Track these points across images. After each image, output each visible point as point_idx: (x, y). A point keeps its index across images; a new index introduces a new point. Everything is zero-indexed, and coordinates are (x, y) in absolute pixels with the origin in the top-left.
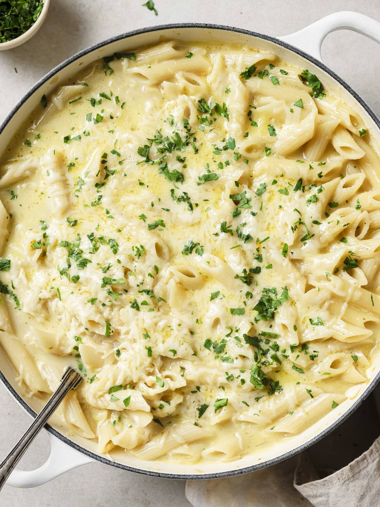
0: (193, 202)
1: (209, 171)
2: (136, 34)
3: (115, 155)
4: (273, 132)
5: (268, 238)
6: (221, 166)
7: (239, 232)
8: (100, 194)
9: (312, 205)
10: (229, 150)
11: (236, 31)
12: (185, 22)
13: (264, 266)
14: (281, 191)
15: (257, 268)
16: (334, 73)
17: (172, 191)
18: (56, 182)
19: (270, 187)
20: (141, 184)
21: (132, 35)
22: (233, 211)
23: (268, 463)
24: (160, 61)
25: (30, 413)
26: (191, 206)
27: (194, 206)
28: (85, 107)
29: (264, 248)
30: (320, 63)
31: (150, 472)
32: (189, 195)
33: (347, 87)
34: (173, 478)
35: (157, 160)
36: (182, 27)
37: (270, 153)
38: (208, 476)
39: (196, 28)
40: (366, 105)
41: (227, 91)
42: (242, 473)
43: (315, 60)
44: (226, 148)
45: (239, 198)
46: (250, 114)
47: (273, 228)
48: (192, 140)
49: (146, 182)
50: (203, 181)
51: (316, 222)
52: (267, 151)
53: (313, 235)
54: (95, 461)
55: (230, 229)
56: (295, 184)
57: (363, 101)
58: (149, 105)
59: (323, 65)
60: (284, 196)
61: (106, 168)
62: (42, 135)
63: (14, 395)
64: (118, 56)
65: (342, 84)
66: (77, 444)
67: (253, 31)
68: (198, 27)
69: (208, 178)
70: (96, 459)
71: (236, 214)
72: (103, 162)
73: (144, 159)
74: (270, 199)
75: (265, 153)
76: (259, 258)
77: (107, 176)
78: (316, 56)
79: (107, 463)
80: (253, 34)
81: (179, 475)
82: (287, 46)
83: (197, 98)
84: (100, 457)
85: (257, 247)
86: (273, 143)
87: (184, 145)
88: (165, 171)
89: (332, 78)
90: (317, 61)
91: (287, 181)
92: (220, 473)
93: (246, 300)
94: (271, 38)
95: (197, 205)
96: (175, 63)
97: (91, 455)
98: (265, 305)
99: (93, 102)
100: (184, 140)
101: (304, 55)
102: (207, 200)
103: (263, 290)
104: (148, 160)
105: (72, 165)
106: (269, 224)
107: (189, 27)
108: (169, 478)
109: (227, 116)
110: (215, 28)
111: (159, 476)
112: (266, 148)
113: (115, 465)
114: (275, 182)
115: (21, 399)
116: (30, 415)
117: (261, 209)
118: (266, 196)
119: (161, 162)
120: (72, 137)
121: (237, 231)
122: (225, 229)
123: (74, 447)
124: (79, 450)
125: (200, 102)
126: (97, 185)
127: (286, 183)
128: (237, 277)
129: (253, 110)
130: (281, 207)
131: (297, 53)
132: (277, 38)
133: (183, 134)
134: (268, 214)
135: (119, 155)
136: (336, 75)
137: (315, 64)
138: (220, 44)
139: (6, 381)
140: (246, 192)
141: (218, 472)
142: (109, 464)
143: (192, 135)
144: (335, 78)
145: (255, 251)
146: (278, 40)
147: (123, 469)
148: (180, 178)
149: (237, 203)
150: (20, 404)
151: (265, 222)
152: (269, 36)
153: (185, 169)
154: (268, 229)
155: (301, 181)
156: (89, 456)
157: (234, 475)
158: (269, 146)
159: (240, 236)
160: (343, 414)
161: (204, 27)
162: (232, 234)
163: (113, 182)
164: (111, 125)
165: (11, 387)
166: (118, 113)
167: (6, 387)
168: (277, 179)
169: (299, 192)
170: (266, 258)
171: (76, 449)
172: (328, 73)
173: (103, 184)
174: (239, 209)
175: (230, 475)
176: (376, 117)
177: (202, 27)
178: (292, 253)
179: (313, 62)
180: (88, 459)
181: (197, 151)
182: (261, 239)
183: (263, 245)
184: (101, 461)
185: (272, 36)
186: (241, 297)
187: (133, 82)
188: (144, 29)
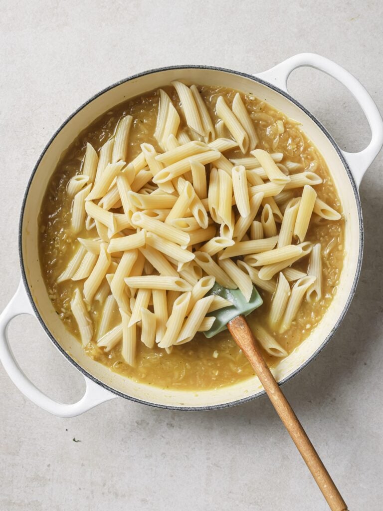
2: (146, 74)
11: (222, 70)
12: (183, 65)
16: (297, 102)
21: (144, 75)
23: (248, 399)
25: (71, 361)
30: (286, 94)
31: (160, 405)
33: (307, 112)
34: (177, 410)
36: (181, 68)
38: (203, 409)
39: (192, 69)
40: (321, 126)
42: (228, 406)
43: (282, 91)
54: (118, 397)
57: (319, 123)
59: (288, 95)
63: (59, 348)
65: (303, 110)
66: (106, 384)
67: (235, 70)
68: (193, 68)
70: (120, 396)
78: (284, 89)
79: (128, 399)
80: (235, 72)
81: (182, 408)
82: (260, 81)
84: (123, 394)
89: (296, 105)
90: (284, 92)
92: (213, 406)
94: (248, 75)
97: (116, 392)
101: (274, 88)
107: (186, 68)
108: (174, 410)
110: (205, 68)
111: (167, 408)
113: (134, 400)
115: (64, 351)
116: (70, 363)
123: (103, 387)
124: (107, 389)
131: (269, 87)
132: (253, 75)
136: (298, 103)
137: (283, 95)
139: (53, 337)
141: (211, 405)
142: (129, 399)
144: (298, 106)
146: (254, 77)
147: (140, 403)
150: (63, 355)
152: (247, 74)
156: (114, 393)
157: (223, 407)
160: (305, 361)
161: (198, 68)
165: (56, 342)
167: (52, 341)
171: (105, 388)
172: (292, 101)
175: (220, 408)
176: (329, 135)
177: (196, 68)
179: (280, 93)
180: (114, 396)
184: (124, 397)
185: (249, 74)
188: (152, 70)
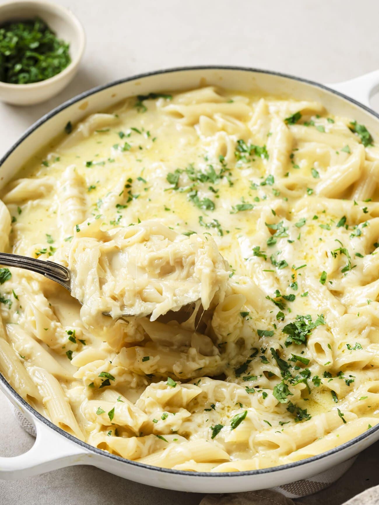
0: (224, 228)
1: (244, 202)
2: (176, 70)
3: (141, 182)
4: (316, 174)
5: (306, 265)
6: (257, 199)
7: (273, 259)
8: (121, 214)
9: (356, 239)
10: (267, 187)
13: (299, 294)
14: (322, 226)
15: (291, 295)
17: (201, 218)
18: (72, 197)
19: (310, 222)
20: (167, 209)
22: (268, 239)
24: (199, 102)
26: (221, 231)
27: (224, 233)
28: (112, 138)
29: (300, 274)
32: (220, 222)
35: (187, 188)
36: (225, 68)
37: (312, 193)
41: (269, 135)
44: (264, 184)
45: (275, 227)
46: (292, 156)
47: (311, 258)
48: (227, 174)
49: (172, 207)
50: (237, 210)
51: (359, 255)
52: (308, 191)
53: (355, 266)
55: (263, 254)
56: (337, 221)
58: (183, 141)
60: (325, 231)
61: (130, 192)
62: (62, 158)
64: (153, 96)
68: (242, 70)
69: (242, 208)
71: (271, 244)
72: (128, 186)
73: (173, 186)
74: (309, 233)
75: (306, 192)
76: (294, 285)
77: (130, 200)
80: (300, 79)
83: (235, 138)
85: (292, 273)
86: (316, 184)
87: (217, 177)
88: (195, 199)
91: (329, 217)
93: (276, 322)
95: (228, 232)
96: (214, 106)
98: (298, 329)
99: (122, 136)
100: (218, 173)
102: (239, 229)
103: (296, 316)
104: (176, 188)
105: (92, 188)
106: (307, 254)
107: (233, 69)
109: (267, 156)
112: (308, 188)
114: (316, 218)
117: (299, 239)
118: (305, 229)
119: (191, 190)
120: (94, 162)
121: (271, 258)
122: (257, 253)
125: (239, 142)
126: (118, 206)
127: (328, 220)
128: (268, 298)
129: (296, 153)
130: (321, 239)
131: (345, 98)
133: (218, 167)
134: (306, 245)
135: (145, 182)
138: (264, 94)
140: (283, 222)
143: (228, 170)
145: (290, 278)
148: (211, 206)
149: (273, 232)
151: (302, 251)
153: (217, 199)
154: (305, 258)
155: (344, 219)
158: (310, 186)
159: (274, 263)
161: (249, 70)
162: (266, 259)
163: (135, 205)
164: (139, 154)
166: (148, 145)
168: (318, 216)
169: (342, 229)
170: (302, 285)
172: (376, 116)
173: (125, 207)
174: (274, 239)
177: (246, 70)
178: (331, 283)
179: (360, 106)
181: (231, 184)
182: (298, 266)
183: (298, 272)
186: (271, 319)
187: (167, 119)
